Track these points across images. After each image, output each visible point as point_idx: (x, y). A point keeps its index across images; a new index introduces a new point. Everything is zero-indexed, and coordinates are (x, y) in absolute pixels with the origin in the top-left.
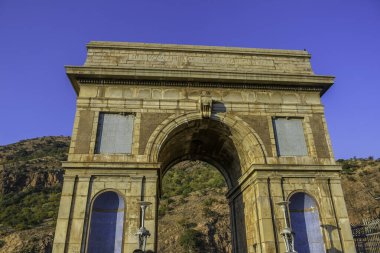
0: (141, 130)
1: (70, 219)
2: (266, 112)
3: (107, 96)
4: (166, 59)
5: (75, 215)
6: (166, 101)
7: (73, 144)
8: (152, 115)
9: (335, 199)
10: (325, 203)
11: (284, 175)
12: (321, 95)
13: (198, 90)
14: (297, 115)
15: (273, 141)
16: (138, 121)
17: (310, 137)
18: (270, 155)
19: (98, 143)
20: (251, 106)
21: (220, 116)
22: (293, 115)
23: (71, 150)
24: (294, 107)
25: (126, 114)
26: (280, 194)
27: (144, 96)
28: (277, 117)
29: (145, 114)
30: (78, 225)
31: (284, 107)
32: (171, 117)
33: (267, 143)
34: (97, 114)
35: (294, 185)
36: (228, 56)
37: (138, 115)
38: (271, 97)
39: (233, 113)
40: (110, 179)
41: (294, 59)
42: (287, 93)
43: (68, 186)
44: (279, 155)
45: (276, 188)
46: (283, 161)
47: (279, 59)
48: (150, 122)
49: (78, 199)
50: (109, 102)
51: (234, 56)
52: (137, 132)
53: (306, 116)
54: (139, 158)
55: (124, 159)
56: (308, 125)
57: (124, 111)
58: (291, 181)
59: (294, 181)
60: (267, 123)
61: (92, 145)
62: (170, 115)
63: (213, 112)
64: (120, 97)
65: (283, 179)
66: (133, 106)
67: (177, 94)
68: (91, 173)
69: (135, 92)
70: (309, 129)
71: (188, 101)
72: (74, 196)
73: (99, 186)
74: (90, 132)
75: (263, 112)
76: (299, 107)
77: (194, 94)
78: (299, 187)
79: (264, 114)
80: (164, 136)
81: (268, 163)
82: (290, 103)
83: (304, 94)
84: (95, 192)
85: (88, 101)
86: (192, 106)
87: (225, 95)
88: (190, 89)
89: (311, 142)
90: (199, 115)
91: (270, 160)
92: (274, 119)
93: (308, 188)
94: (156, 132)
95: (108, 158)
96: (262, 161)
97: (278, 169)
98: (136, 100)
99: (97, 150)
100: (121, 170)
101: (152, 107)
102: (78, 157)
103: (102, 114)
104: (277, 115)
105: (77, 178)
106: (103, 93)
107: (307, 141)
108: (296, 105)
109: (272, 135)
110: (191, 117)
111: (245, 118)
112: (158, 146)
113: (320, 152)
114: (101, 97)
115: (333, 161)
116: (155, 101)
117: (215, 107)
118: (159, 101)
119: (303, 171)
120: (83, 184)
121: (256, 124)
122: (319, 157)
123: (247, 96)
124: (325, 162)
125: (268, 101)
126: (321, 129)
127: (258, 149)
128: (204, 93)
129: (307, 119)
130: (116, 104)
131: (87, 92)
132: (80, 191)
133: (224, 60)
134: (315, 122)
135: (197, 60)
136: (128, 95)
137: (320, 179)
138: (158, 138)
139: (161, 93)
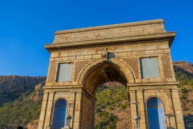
1: (46, 111)
2: (136, 55)
3: (62, 56)
4: (88, 35)
5: (48, 109)
6: (87, 55)
7: (48, 78)
8: (80, 62)
9: (174, 100)
10: (168, 102)
11: (145, 88)
13: (102, 48)
14: (154, 55)
15: (139, 71)
16: (74, 66)
17: (161, 67)
18: (138, 78)
19: (57, 77)
20: (128, 53)
21: (112, 60)
22: (152, 56)
23: (47, 81)
24: (153, 51)
25: (70, 63)
26: (142, 98)
27: (77, 54)
28: (143, 58)
29: (78, 62)
30: (49, 113)
31: (146, 52)
32: (89, 63)
33: (136, 71)
34: (57, 64)
35: (150, 93)
36: (118, 29)
37: (74, 63)
38: (139, 47)
39: (119, 58)
40: (62, 93)
41: (154, 25)
42: (148, 44)
44: (142, 77)
45: (140, 95)
46: (144, 80)
47: (145, 26)
48: (80, 66)
49: (49, 102)
50: (63, 58)
51: (121, 28)
52: (74, 71)
53: (159, 55)
54: (74, 83)
55: (67, 84)
56: (160, 60)
58: (148, 91)
59: (151, 91)
60: (136, 62)
61: (55, 78)
62: (88, 61)
63: (109, 58)
64: (67, 55)
65: (144, 90)
66: (72, 59)
67: (92, 51)
68: (54, 90)
69: (74, 52)
70: (161, 63)
71: (97, 54)
72: (47, 101)
73: (57, 96)
74: (54, 73)
76: (155, 51)
77: (100, 50)
78: (153, 94)
79: (135, 57)
80: (85, 72)
81: (136, 82)
82: (150, 49)
83: (158, 44)
84: (55, 99)
85: (53, 59)
86: (99, 56)
87: (115, 49)
88: (98, 48)
89: (162, 69)
90: (101, 61)
91: (137, 81)
92: (140, 59)
93: (158, 94)
94: (82, 70)
95: (61, 84)
96: (133, 81)
97: (141, 85)
98: (74, 56)
99: (57, 81)
100: (66, 89)
101: (80, 59)
102: (50, 83)
103: (59, 64)
104: (143, 56)
105: (49, 93)
106: (60, 55)
107: (159, 69)
108: (154, 50)
109: (139, 67)
110: (98, 62)
111: (125, 60)
112: (82, 77)
113: (167, 74)
114: (59, 57)
115: (174, 79)
116: (82, 56)
117: (109, 55)
118: (84, 55)
119: (156, 86)
120: (51, 95)
121: (131, 62)
122: (166, 77)
123: (127, 48)
124: (169, 80)
125: (138, 49)
126: (168, 61)
127: (131, 75)
128: (105, 49)
129: (160, 57)
130: (65, 59)
131: (53, 55)
132: (49, 99)
133: (116, 31)
134: (164, 58)
135: (102, 33)
136: (70, 54)
137: (165, 89)
138: (82, 73)
139: (85, 52)
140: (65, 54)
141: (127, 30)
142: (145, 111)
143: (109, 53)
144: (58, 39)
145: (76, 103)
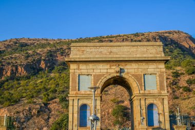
0: (94, 81)
1: (73, 113)
3: (80, 68)
4: (102, 50)
5: (74, 112)
6: (103, 69)
7: (70, 88)
8: (98, 75)
9: (165, 106)
10: (161, 107)
11: (146, 97)
12: (165, 64)
13: (114, 64)
14: (154, 73)
15: (143, 84)
16: (93, 78)
17: (158, 82)
18: (142, 90)
19: (79, 87)
20: (135, 70)
21: (123, 75)
22: (152, 73)
23: (70, 90)
25: (88, 75)
26: (144, 104)
27: (94, 67)
28: (146, 74)
29: (95, 75)
30: (76, 115)
31: (149, 70)
32: (105, 76)
33: (141, 85)
34: (78, 76)
35: (149, 101)
37: (93, 76)
38: (144, 66)
39: (128, 73)
40: (84, 100)
41: (155, 47)
42: (150, 63)
43: (71, 103)
44: (145, 90)
45: (143, 102)
46: (146, 92)
47: (149, 47)
48: (97, 78)
49: (75, 107)
50: (82, 70)
51: (130, 47)
52: (93, 82)
53: (158, 73)
56: (158, 77)
57: (87, 74)
58: (149, 99)
60: (141, 77)
61: (77, 88)
62: (104, 75)
63: (120, 73)
64: (85, 68)
65: (145, 99)
66: (90, 72)
67: (107, 66)
68: (78, 98)
69: (91, 66)
70: (158, 79)
71: (111, 68)
72: (73, 106)
73: (81, 102)
74: (76, 83)
75: (141, 72)
77: (113, 66)
78: (152, 102)
80: (102, 84)
81: (141, 93)
82: (151, 68)
83: (157, 64)
84: (80, 105)
85: (74, 70)
86: (112, 71)
87: (125, 66)
88: (112, 64)
89: (158, 84)
90: (115, 75)
91: (141, 92)
92: (144, 75)
93: (155, 102)
94: (99, 82)
95: (83, 92)
96: (138, 92)
97: (144, 95)
98: (91, 69)
99: (79, 90)
100: (88, 97)
101: (97, 72)
102: (73, 92)
103: (79, 75)
105: (73, 100)
106: (79, 67)
107: (157, 83)
108: (154, 69)
109: (143, 82)
110: (112, 75)
111: (133, 75)
112: (100, 87)
113: (162, 88)
114: (78, 69)
115: (166, 92)
116: (98, 69)
117: (121, 71)
118: (100, 69)
119: (154, 96)
120: (76, 102)
121: (137, 77)
122: (161, 90)
123: (134, 66)
124: (163, 92)
125: (143, 67)
126: (163, 78)
127: (137, 87)
128: (117, 65)
129: (158, 75)
130: (84, 71)
131: (73, 67)
132: (75, 104)
133: (126, 49)
134: (161, 76)
135: (114, 50)
136: (88, 68)
137: (159, 98)
138: (100, 84)
139: (101, 66)
140: (83, 66)
141: (135, 50)
142: (146, 113)
143: (121, 69)
144: (74, 52)
145: (97, 107)
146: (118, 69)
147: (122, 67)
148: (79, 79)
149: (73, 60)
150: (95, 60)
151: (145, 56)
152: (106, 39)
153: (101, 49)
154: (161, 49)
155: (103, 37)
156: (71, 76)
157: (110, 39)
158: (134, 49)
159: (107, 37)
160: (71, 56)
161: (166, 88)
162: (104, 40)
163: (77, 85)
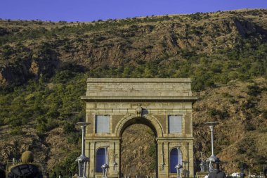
0: (113, 123)
5: (91, 157)
6: (123, 109)
9: (189, 151)
10: (185, 152)
11: (170, 141)
12: (193, 104)
13: (136, 103)
14: (179, 114)
15: (167, 127)
16: (111, 119)
17: (184, 124)
18: (165, 133)
19: (96, 128)
20: (159, 110)
21: (145, 116)
23: (87, 132)
26: (167, 149)
27: (113, 107)
29: (115, 116)
30: (92, 160)
31: (174, 110)
32: (125, 117)
33: (165, 128)
34: (94, 116)
35: (173, 145)
37: (111, 116)
38: (169, 106)
39: (151, 114)
40: (102, 143)
41: (183, 84)
43: (87, 146)
44: (169, 133)
45: (166, 147)
46: (170, 135)
47: (175, 84)
48: (116, 119)
49: (91, 151)
50: (99, 110)
52: (111, 124)
53: (184, 114)
54: (113, 135)
55: (106, 135)
56: (184, 119)
57: (105, 114)
58: (173, 143)
60: (165, 119)
61: (94, 129)
62: (124, 115)
63: (142, 114)
64: (103, 107)
65: (169, 143)
66: (109, 112)
67: (128, 106)
68: (95, 141)
69: (109, 105)
70: (184, 121)
71: (131, 108)
72: (89, 149)
73: (98, 146)
74: (93, 124)
75: (164, 113)
76: (181, 111)
77: (134, 105)
80: (122, 125)
82: (177, 108)
84: (96, 148)
85: (90, 110)
86: (134, 111)
87: (148, 106)
88: (133, 103)
89: (184, 126)
90: (136, 116)
91: (165, 135)
92: (169, 116)
94: (118, 124)
95: (100, 135)
96: (161, 135)
97: (167, 139)
98: (110, 109)
99: (96, 132)
100: (106, 139)
101: (117, 112)
102: (89, 134)
103: (96, 115)
104: (171, 114)
105: (90, 143)
106: (96, 106)
107: (182, 126)
108: (180, 109)
109: (167, 124)
110: (133, 116)
111: (156, 116)
112: (120, 129)
113: (187, 131)
114: (95, 108)
115: (192, 135)
116: (118, 109)
117: (143, 111)
118: (120, 109)
119: (178, 140)
120: (92, 145)
121: (160, 118)
122: (186, 133)
123: (158, 106)
124: (188, 136)
125: (167, 108)
126: (189, 121)
127: (160, 130)
128: (139, 105)
129: (184, 116)
130: (102, 111)
131: (89, 106)
132: (91, 148)
133: (149, 86)
134: (187, 117)
135: (136, 87)
136: (106, 107)
137: (184, 143)
138: (119, 126)
139: (121, 106)
140: (100, 106)
141: (160, 87)
142: (169, 158)
143: (143, 109)
144: (91, 88)
145: (116, 151)
146: (139, 110)
147: (144, 107)
148: (96, 120)
149: (89, 98)
150: (114, 98)
151: (170, 95)
152: (144, 24)
153: (121, 86)
154: (189, 86)
155: (139, 20)
156: (87, 116)
157: (151, 24)
158: (158, 86)
159: (145, 20)
160: (87, 94)
161: (192, 131)
162: (140, 25)
163: (94, 127)
